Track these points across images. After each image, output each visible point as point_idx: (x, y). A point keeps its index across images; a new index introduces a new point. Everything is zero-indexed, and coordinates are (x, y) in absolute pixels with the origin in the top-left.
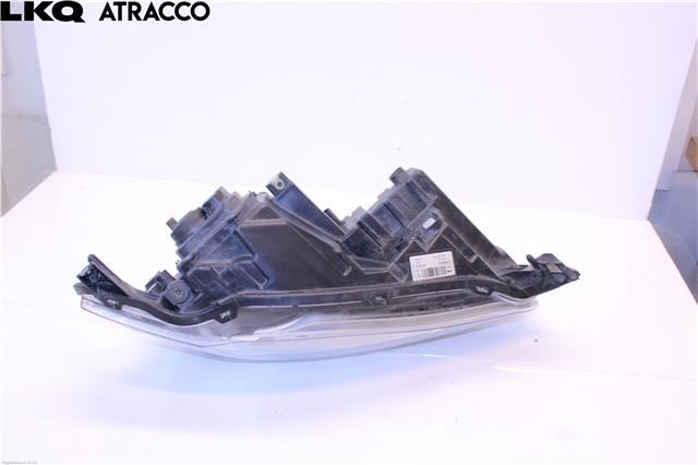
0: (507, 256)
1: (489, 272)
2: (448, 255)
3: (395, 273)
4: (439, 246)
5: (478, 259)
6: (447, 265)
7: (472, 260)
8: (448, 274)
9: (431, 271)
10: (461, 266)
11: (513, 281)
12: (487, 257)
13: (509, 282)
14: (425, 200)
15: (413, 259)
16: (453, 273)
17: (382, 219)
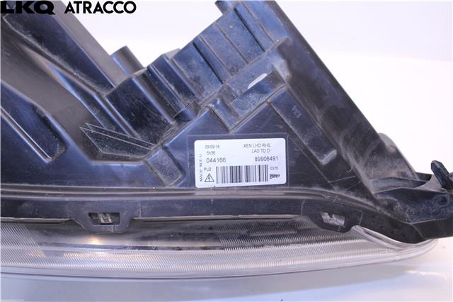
0: (398, 155)
1: (356, 185)
2: (277, 146)
3: (162, 169)
4: (261, 127)
5: (339, 158)
6: (270, 164)
7: (325, 160)
8: (272, 182)
9: (236, 172)
10: (300, 169)
11: (399, 206)
12: (360, 153)
13: (390, 207)
14: (263, 41)
15: (200, 146)
16: (282, 180)
17: (189, 68)
